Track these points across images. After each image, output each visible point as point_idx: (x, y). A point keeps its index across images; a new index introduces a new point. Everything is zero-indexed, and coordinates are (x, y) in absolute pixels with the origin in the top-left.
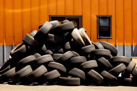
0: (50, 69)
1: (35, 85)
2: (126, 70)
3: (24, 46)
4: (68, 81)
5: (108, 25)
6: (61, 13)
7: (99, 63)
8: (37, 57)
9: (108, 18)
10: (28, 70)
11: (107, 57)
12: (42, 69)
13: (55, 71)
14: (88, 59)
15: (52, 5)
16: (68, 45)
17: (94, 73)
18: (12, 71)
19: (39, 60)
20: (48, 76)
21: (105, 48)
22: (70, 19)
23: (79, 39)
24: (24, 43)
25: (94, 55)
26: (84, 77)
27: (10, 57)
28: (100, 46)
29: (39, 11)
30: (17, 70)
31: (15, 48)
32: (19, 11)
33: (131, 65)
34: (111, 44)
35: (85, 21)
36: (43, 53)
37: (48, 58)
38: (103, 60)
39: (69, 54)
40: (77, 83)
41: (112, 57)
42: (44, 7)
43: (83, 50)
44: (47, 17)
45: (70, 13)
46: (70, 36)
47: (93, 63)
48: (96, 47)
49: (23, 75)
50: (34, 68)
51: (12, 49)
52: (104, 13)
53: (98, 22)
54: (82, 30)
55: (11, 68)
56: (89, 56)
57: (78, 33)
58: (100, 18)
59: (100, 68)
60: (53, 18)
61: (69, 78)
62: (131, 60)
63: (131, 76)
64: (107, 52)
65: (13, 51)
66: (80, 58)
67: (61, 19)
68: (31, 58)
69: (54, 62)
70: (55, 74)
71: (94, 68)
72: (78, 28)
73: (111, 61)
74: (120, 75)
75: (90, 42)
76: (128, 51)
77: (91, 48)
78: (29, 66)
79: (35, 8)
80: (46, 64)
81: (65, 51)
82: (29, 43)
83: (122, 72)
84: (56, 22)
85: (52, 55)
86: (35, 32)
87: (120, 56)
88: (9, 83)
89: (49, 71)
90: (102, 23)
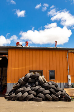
0: (29, 94)
1: (23, 101)
2: (62, 94)
3: (19, 84)
5: (53, 74)
6: (34, 69)
7: (50, 91)
8: (24, 88)
9: (54, 71)
10: (20, 94)
11: (53, 88)
12: (26, 94)
13: (32, 94)
14: (46, 89)
15: (31, 66)
16: (37, 83)
17: (48, 95)
18: (14, 95)
19: (25, 90)
20: (29, 97)
21: (53, 84)
22: (38, 72)
23: (42, 81)
24: (19, 82)
25: (48, 88)
26: (44, 98)
27: (13, 88)
28: (50, 83)
29: (25, 68)
30: (15, 94)
31: (15, 85)
32: (17, 69)
33: (64, 92)
34: (55, 82)
35: (44, 72)
36: (27, 87)
37: (29, 89)
38: (52, 89)
39: (37, 87)
40: (41, 100)
41: (55, 88)
42: (27, 67)
43: (43, 85)
44: (29, 71)
45: (38, 69)
46: (38, 79)
47: (48, 91)
48: (49, 84)
49: (18, 97)
50: (23, 94)
51: (14, 85)
52: (52, 69)
53: (50, 73)
54: (43, 76)
55: (13, 93)
56: (46, 88)
57: (41, 78)
58: (50, 71)
59: (51, 93)
60: (31, 71)
61: (38, 98)
62: (64, 89)
63: (64, 97)
64: (54, 86)
65: (14, 86)
66: (42, 89)
67: (34, 72)
68: (21, 89)
69: (31, 91)
70: (32, 96)
71: (48, 93)
72: (41, 76)
73: (55, 90)
74: (59, 96)
75: (46, 82)
76: (62, 86)
77: (47, 84)
78: (21, 93)
79: (24, 68)
80: (28, 92)
81: (36, 86)
82: (21, 82)
83: (60, 95)
84: (32, 73)
85: (30, 88)
86: (23, 78)
87: (59, 88)
88: (12, 100)
89: (29, 95)
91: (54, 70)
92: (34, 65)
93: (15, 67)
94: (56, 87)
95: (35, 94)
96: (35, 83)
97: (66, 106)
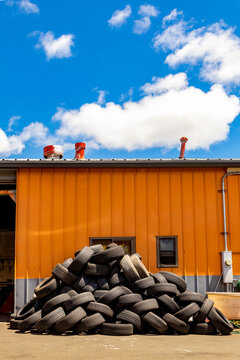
0: (90, 312)
1: (68, 334)
2: (199, 312)
3: (54, 281)
4: (116, 328)
5: (171, 248)
6: (106, 234)
7: (159, 302)
8: (71, 295)
9: (173, 240)
10: (58, 314)
11: (171, 294)
12: (79, 313)
13: (98, 314)
14: (144, 298)
15: (94, 224)
16: (115, 278)
17: (152, 317)
18: (37, 315)
19: (75, 299)
20: (87, 321)
21: (169, 282)
22: (119, 242)
23: (131, 270)
24: (54, 276)
25: (152, 292)
26: (139, 323)
27: (35, 296)
28: (161, 278)
29: (76, 232)
30: (43, 314)
31: (41, 284)
32: (48, 233)
33: (207, 305)
34: (177, 275)
35: (140, 244)
36: (80, 290)
37: (87, 296)
38: (165, 298)
39: (117, 291)
40: (128, 332)
41: (178, 293)
42: (82, 226)
43: (137, 285)
44: (87, 241)
45: (118, 233)
46: (118, 266)
47: (152, 303)
48: (156, 281)
49: (52, 321)
50: (67, 312)
51: (38, 284)
52: (166, 233)
53: (158, 246)
54: (136, 257)
55: (36, 311)
56: (146, 293)
57: (129, 261)
58: (161, 239)
59: (162, 309)
60: (95, 241)
61: (118, 324)
62: (207, 297)
63: (207, 320)
64: (172, 288)
65: (38, 288)
66: (132, 297)
67: (105, 242)
68: (63, 297)
69: (96, 303)
70: (98, 319)
71: (154, 311)
72: (130, 255)
73: (177, 299)
74: (191, 319)
75: (147, 273)
76: (202, 284)
77: (149, 282)
78: (60, 309)
79: (70, 229)
80: (85, 306)
81: (112, 286)
82: (61, 276)
83: (194, 315)
84: (99, 247)
85: (93, 293)
86: (69, 261)
87: (190, 292)
88: (33, 332)
89: (88, 315)
90: (164, 246)
91: (174, 234)
92: (106, 221)
93: (40, 229)
94: (182, 288)
95: (109, 311)
96: (108, 278)
97: (212, 349)
